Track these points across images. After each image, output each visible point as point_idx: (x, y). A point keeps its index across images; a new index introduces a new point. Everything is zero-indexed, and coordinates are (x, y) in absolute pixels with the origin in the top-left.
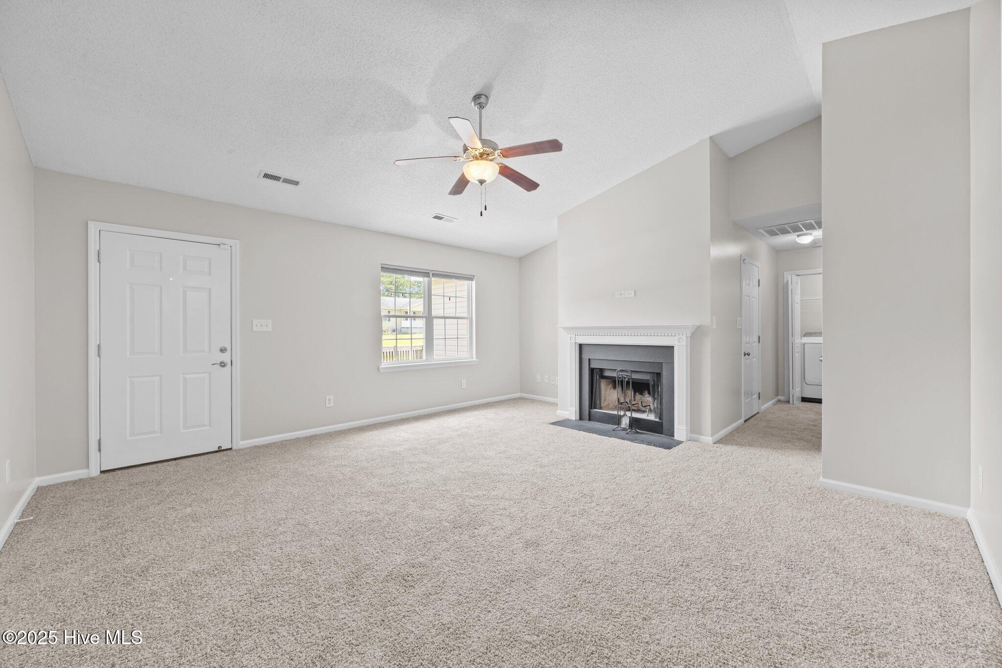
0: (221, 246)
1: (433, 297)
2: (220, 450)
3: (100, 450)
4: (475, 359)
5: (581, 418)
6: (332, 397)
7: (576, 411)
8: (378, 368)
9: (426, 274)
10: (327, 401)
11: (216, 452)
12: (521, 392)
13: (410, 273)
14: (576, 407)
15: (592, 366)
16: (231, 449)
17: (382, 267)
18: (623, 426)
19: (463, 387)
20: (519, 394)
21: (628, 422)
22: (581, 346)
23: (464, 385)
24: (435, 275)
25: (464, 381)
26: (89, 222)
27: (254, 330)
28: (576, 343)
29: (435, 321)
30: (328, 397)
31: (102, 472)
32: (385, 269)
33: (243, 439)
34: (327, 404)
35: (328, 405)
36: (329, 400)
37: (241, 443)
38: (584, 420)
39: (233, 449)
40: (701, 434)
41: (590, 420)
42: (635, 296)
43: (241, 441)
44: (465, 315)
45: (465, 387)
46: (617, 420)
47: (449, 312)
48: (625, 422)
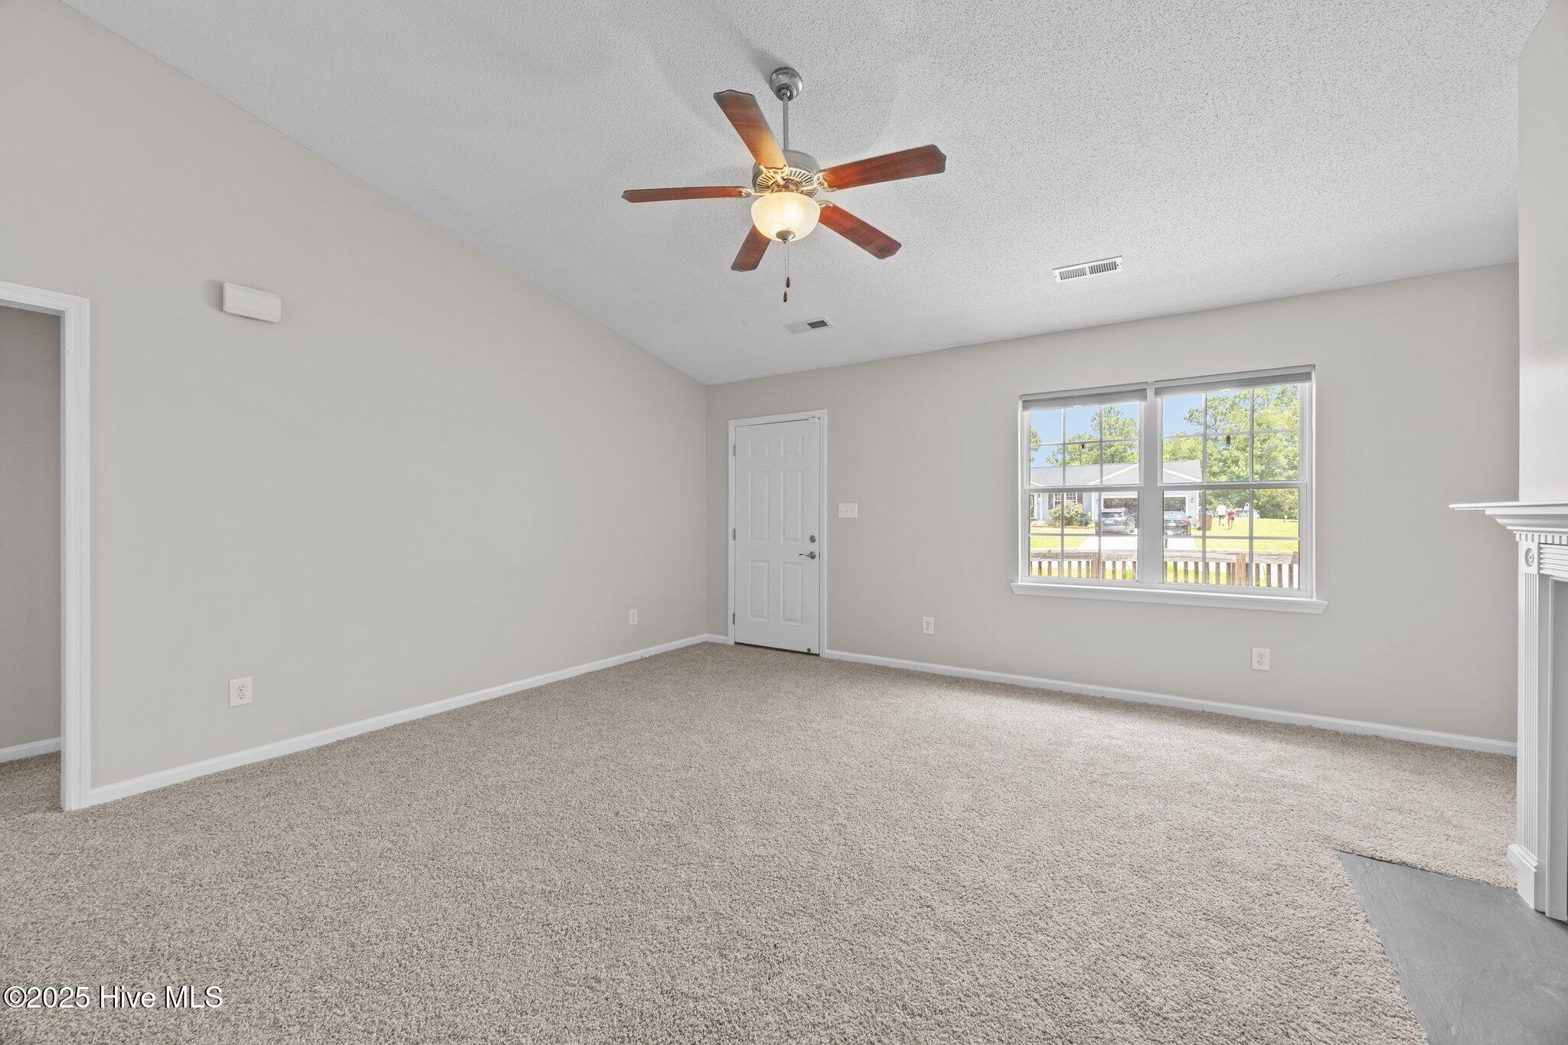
2: (808, 653)
3: (734, 623)
6: (932, 620)
9: (1139, 392)
11: (806, 654)
16: (818, 655)
26: (729, 421)
31: (736, 643)
32: (1028, 403)
35: (926, 631)
37: (827, 651)
39: (821, 655)
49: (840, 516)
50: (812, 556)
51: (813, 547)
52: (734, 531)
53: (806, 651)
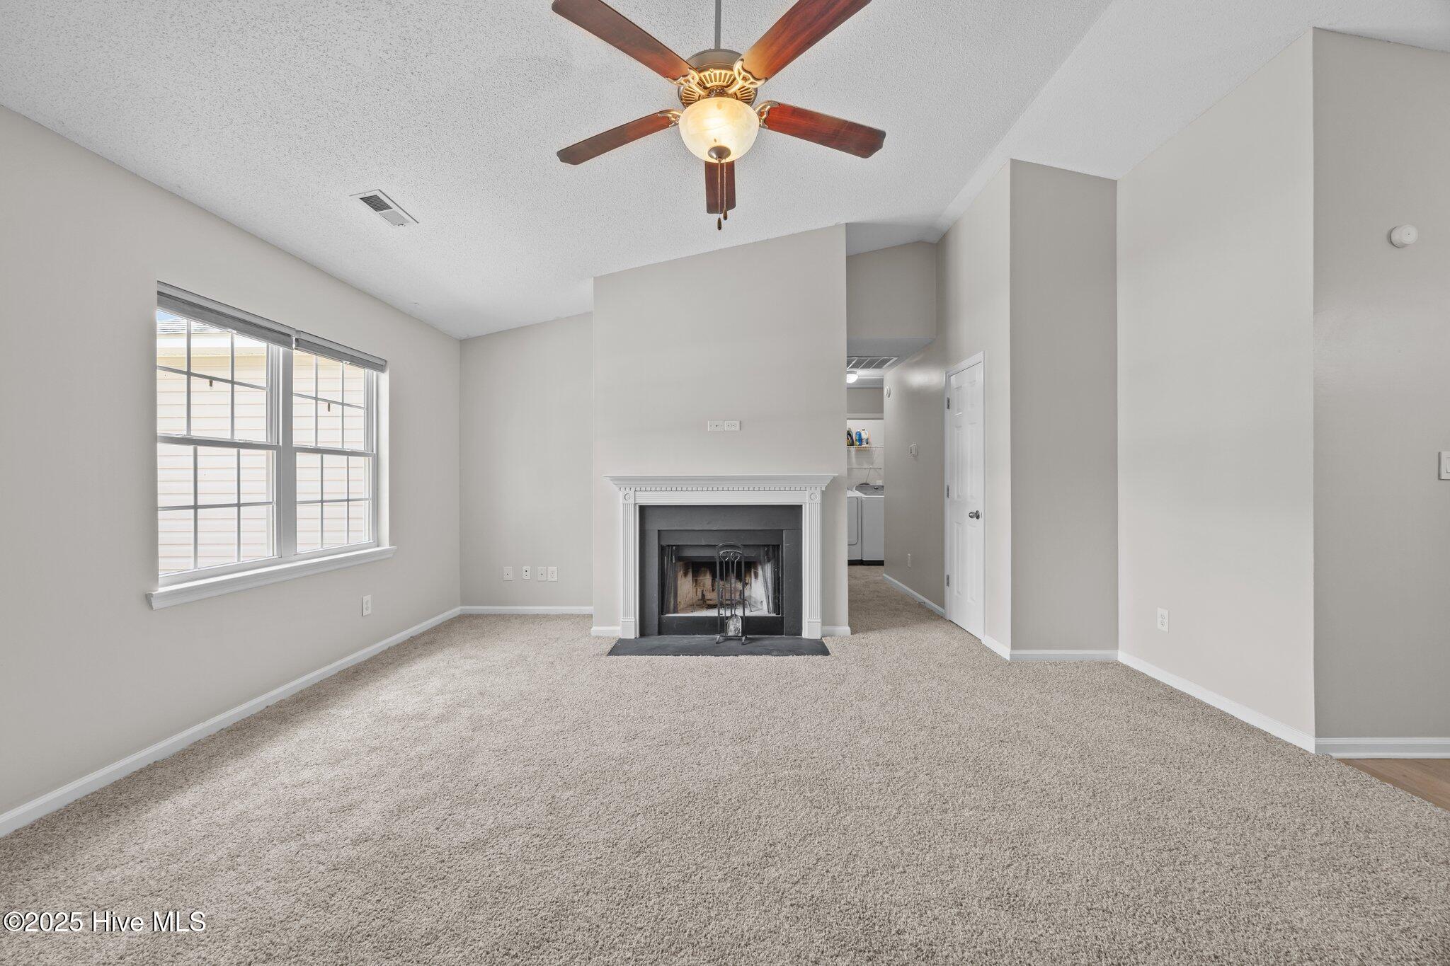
1: (295, 399)
4: (386, 545)
5: (643, 631)
7: (635, 621)
8: (148, 598)
12: (465, 600)
14: (635, 617)
15: (664, 543)
18: (731, 633)
19: (365, 613)
20: (458, 609)
21: (739, 625)
22: (643, 510)
23: (367, 610)
24: (301, 344)
25: (367, 598)
28: (635, 504)
29: (301, 459)
32: (171, 300)
38: (648, 635)
40: (834, 624)
41: (660, 633)
42: (740, 429)
44: (360, 447)
45: (369, 612)
46: (718, 625)
47: (329, 439)
48: (734, 627)
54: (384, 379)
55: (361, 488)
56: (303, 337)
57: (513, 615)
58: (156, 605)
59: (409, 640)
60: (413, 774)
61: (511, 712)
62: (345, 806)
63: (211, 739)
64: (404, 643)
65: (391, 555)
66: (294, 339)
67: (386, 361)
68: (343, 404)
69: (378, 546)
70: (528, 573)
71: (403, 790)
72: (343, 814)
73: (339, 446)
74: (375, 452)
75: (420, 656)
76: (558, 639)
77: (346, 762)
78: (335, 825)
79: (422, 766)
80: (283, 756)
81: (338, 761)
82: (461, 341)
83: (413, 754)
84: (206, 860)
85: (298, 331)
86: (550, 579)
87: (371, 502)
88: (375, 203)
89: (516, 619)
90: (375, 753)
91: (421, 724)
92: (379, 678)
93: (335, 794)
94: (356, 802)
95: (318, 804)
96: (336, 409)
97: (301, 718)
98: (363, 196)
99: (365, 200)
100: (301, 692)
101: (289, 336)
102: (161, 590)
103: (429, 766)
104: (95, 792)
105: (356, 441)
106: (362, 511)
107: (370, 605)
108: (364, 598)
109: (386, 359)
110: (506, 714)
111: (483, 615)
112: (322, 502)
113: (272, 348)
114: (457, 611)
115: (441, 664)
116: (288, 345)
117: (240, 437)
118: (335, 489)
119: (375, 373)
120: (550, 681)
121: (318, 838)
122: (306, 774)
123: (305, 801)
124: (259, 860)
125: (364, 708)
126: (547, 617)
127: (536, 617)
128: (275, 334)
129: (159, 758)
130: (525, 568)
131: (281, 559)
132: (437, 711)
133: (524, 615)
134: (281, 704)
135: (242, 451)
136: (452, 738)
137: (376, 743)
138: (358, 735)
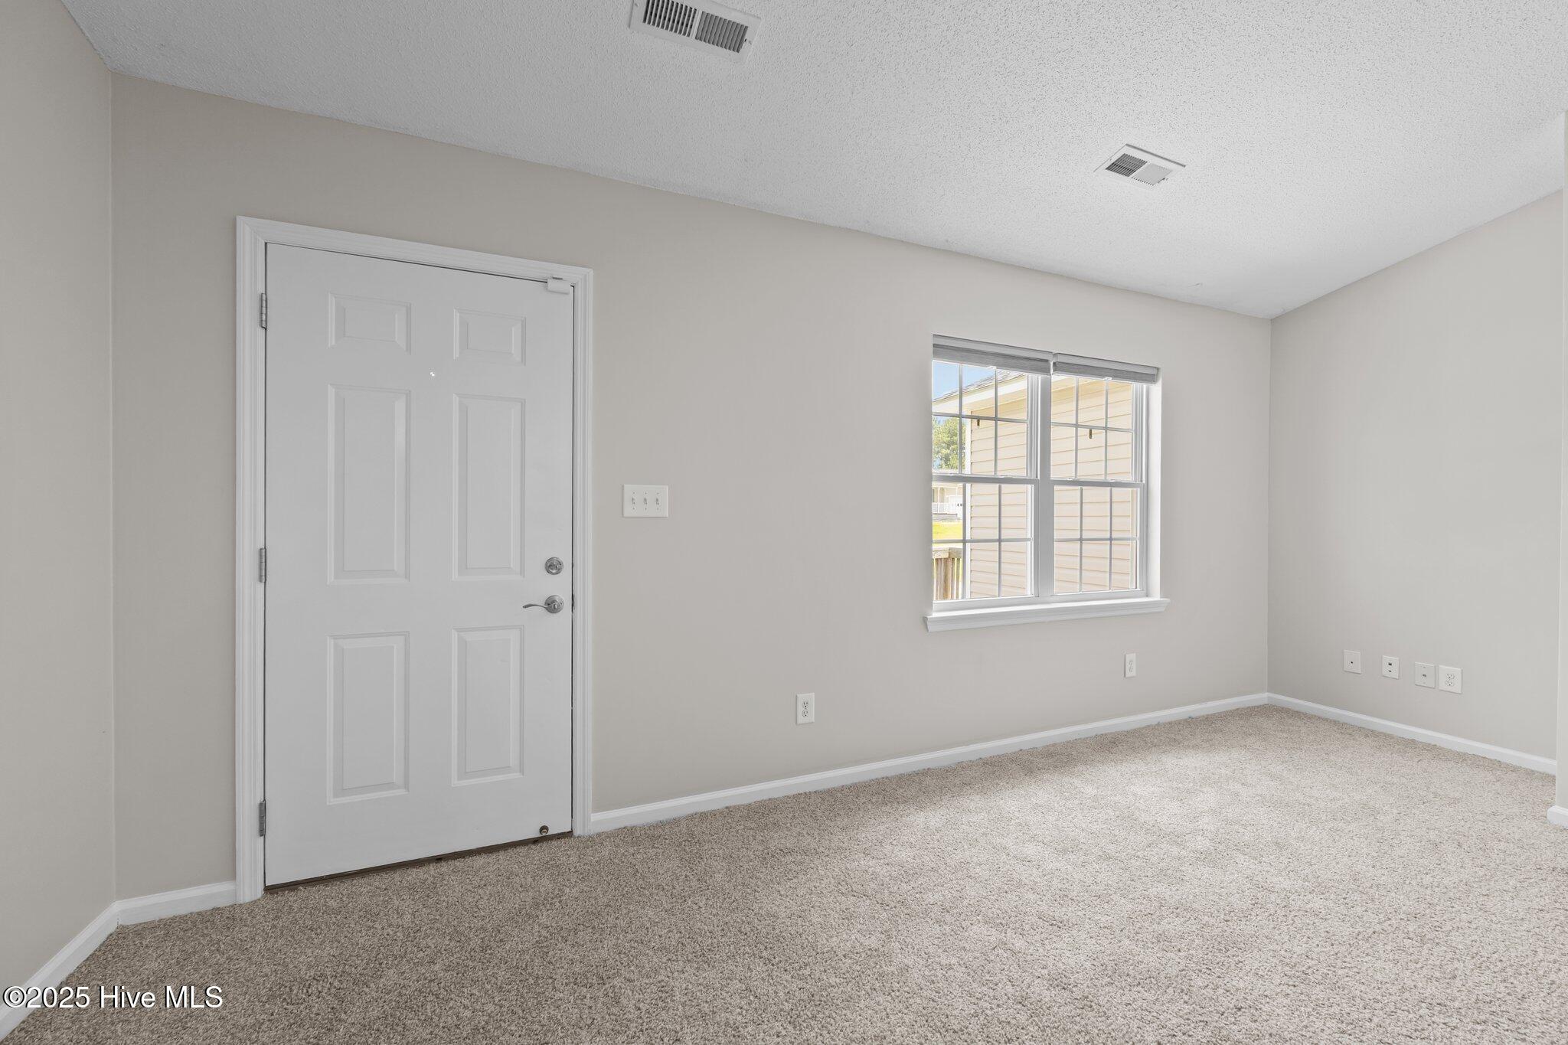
0: (552, 284)
1: (1054, 429)
2: (544, 838)
3: (262, 832)
4: (1156, 596)
6: (811, 697)
8: (925, 620)
9: (1037, 364)
10: (801, 709)
11: (535, 841)
12: (1273, 688)
13: (1001, 360)
16: (570, 834)
17: (935, 345)
19: (1129, 674)
20: (1266, 695)
23: (1130, 670)
24: (1060, 367)
25: (1131, 656)
26: (237, 217)
27: (625, 515)
29: (1059, 492)
30: (802, 697)
31: (270, 890)
32: (944, 349)
33: (599, 807)
34: (800, 716)
35: (801, 719)
36: (805, 704)
37: (595, 817)
39: (577, 833)
43: (593, 813)
44: (1129, 478)
45: (1134, 673)
47: (1091, 469)
49: (629, 511)
50: (551, 606)
51: (558, 586)
52: (263, 555)
53: (536, 835)
54: (1156, 390)
55: (1127, 524)
56: (1061, 359)
57: (1360, 728)
58: (931, 628)
59: (1185, 720)
60: (1146, 924)
61: (1330, 904)
62: (1057, 918)
63: (971, 765)
64: (1179, 723)
65: (1163, 610)
66: (1052, 363)
67: (1158, 369)
68: (1106, 429)
69: (1147, 596)
70: (1394, 668)
71: (1127, 942)
72: (1051, 928)
73: (1101, 478)
74: (1144, 482)
75: (1196, 747)
76: (1456, 801)
77: (1072, 857)
78: (1038, 937)
79: (1161, 917)
80: (1016, 814)
81: (1065, 851)
82: (1272, 320)
83: (1152, 892)
84: (925, 897)
85: (1055, 355)
86: (1443, 686)
87: (1138, 542)
88: (1124, 166)
89: (1367, 736)
90: (1106, 862)
91: (1175, 850)
92: (1137, 761)
93: (1049, 895)
94: (1068, 921)
95: (1031, 896)
96: (1100, 436)
97: (1046, 776)
98: (1109, 163)
99: (1114, 167)
100: (1054, 745)
101: (1047, 361)
102: (935, 615)
103: (1172, 925)
104: (887, 778)
105: (1122, 468)
106: (1127, 551)
107: (1134, 665)
108: (1127, 655)
109: (1159, 366)
110: (1317, 903)
111: (1305, 715)
112: (1081, 540)
113: (1032, 379)
114: (1262, 697)
115: (1223, 771)
116: (1046, 371)
117: (1000, 474)
118: (1096, 525)
119: (1145, 386)
120: (1427, 880)
121: (1019, 944)
122: (1031, 850)
123: (1020, 884)
124: (962, 930)
125: (1109, 793)
126: (1434, 751)
127: (1410, 745)
128: (1033, 363)
129: (932, 766)
130: (1387, 659)
131: (1038, 597)
132: (1202, 843)
133: (1385, 735)
134: (1032, 752)
135: (1003, 486)
136: (1215, 897)
137: (1111, 849)
138: (1095, 827)
